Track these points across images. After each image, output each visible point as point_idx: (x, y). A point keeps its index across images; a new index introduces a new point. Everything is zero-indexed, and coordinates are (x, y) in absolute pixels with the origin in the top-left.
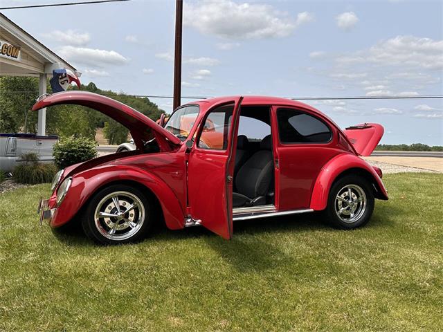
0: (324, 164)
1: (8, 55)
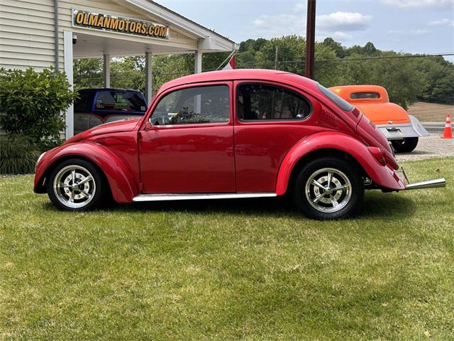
0: (293, 145)
1: (155, 36)
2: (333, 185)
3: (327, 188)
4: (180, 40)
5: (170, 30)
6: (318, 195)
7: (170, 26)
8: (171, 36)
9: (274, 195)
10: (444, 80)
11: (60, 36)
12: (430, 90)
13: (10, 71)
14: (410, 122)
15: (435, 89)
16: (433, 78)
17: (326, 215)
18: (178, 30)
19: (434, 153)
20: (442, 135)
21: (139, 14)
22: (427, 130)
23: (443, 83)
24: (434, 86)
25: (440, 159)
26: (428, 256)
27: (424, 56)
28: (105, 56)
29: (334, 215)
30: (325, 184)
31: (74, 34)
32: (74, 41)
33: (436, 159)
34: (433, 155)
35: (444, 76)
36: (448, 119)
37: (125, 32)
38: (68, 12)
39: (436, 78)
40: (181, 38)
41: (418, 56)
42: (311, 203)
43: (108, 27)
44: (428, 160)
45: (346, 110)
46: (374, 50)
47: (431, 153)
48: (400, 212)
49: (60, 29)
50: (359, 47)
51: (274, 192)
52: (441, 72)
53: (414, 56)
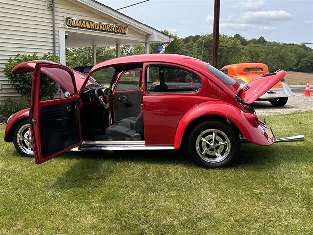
1: (119, 33)
2: (216, 142)
3: (212, 144)
4: (135, 36)
5: (129, 29)
6: (206, 149)
7: (129, 27)
8: (129, 33)
9: (172, 148)
10: (306, 59)
11: (56, 33)
12: (297, 64)
13: (23, 55)
14: (282, 87)
15: (300, 64)
16: (299, 58)
17: (211, 165)
18: (134, 29)
19: (298, 107)
20: (304, 95)
21: (108, 19)
22: (292, 90)
23: (305, 60)
24: (299, 62)
25: (302, 113)
26: (288, 211)
27: (294, 44)
28: (93, 46)
29: (217, 165)
30: (210, 141)
31: (65, 32)
32: (66, 37)
33: (299, 112)
34: (297, 110)
35: (306, 56)
36: (307, 84)
37: (99, 30)
38: (62, 19)
39: (300, 57)
40: (136, 34)
41: (290, 44)
42: (200, 155)
43: (88, 27)
44: (293, 114)
45: (228, 85)
46: (264, 41)
47: (296, 108)
48: (268, 162)
49: (57, 29)
50: (255, 39)
51: (172, 146)
52: (304, 54)
53: (288, 45)
